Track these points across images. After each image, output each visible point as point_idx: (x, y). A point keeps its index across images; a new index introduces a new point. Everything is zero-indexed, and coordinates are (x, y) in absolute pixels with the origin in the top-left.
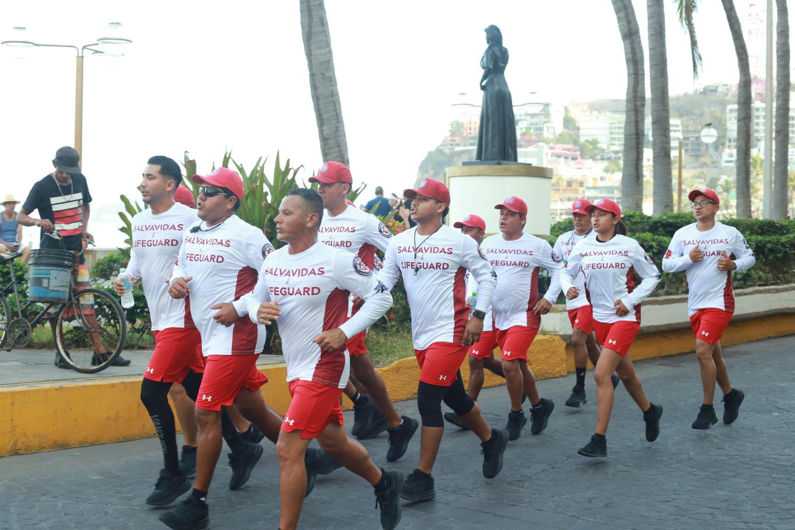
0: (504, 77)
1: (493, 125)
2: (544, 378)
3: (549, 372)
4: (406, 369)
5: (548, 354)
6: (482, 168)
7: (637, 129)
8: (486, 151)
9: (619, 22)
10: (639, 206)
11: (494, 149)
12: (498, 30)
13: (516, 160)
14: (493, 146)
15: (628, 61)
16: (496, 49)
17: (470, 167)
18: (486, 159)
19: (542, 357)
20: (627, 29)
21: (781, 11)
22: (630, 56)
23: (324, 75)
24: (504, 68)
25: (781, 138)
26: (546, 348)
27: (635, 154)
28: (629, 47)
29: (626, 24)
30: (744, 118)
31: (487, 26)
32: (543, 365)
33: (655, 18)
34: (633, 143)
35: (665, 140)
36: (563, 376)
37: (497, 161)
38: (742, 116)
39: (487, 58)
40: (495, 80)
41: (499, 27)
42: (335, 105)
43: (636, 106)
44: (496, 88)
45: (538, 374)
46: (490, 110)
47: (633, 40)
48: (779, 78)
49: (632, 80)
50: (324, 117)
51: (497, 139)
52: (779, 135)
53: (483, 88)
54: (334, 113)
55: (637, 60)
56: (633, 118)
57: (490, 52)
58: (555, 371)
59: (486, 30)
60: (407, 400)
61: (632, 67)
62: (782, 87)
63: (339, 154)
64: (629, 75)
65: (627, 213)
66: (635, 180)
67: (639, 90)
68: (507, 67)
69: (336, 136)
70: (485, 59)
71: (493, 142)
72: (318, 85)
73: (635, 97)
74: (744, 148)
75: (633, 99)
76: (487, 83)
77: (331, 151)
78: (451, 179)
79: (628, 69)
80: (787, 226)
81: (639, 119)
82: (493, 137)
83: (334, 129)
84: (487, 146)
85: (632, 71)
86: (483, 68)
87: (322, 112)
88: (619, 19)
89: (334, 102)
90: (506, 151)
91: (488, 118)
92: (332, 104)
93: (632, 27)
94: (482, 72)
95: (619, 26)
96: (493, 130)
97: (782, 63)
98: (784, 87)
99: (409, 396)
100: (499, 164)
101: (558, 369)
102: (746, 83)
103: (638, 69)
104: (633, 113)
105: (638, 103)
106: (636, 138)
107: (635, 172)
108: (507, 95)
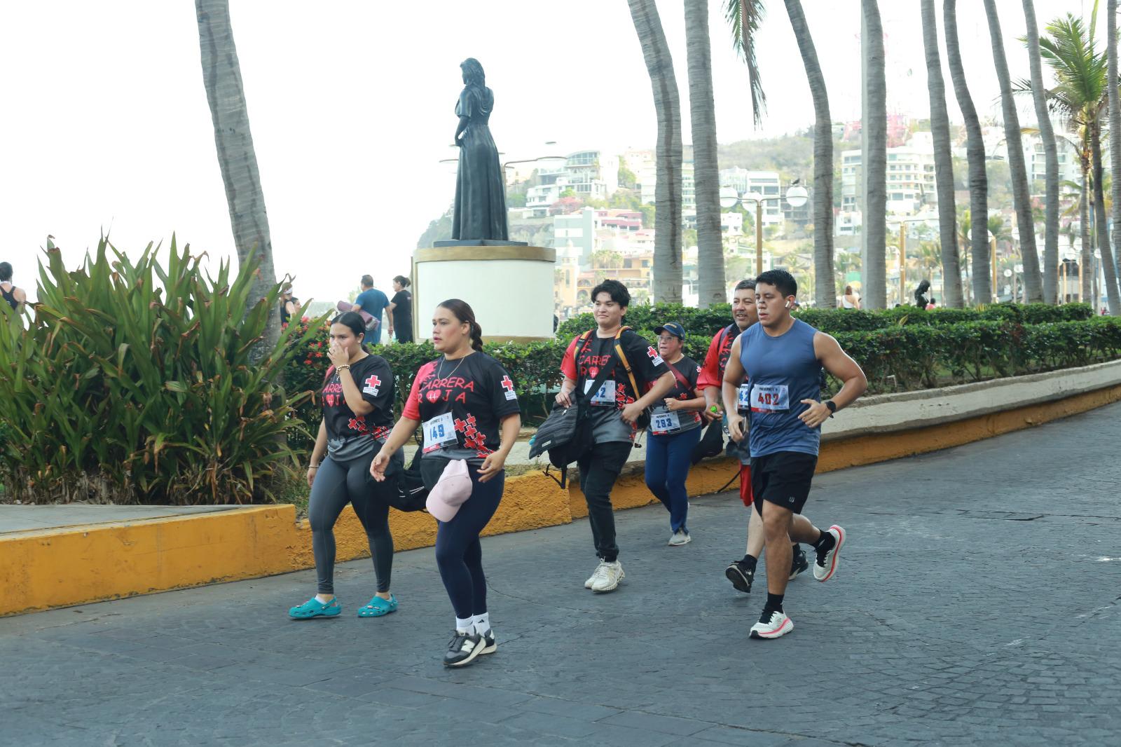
0: (487, 128)
1: (474, 192)
2: (540, 526)
3: (547, 518)
4: (349, 519)
5: (546, 495)
6: (459, 249)
7: (672, 193)
8: (465, 226)
9: (644, 52)
10: (677, 296)
11: (475, 225)
12: (478, 65)
13: (505, 238)
14: (474, 221)
15: (657, 103)
16: (476, 90)
17: (444, 248)
18: (465, 238)
19: (536, 499)
20: (655, 60)
21: (872, 30)
22: (660, 96)
23: (234, 131)
24: (488, 115)
25: (875, 200)
26: (541, 487)
27: (670, 226)
28: (658, 84)
29: (653, 54)
30: (823, 176)
31: (463, 60)
32: (539, 510)
33: (696, 45)
34: (667, 212)
35: (712, 207)
36: (566, 524)
37: (479, 241)
38: (820, 172)
39: (464, 103)
40: (476, 132)
41: (479, 61)
42: (249, 171)
43: (669, 163)
44: (477, 142)
45: (532, 521)
46: (469, 172)
47: (663, 75)
49: (664, 129)
50: (236, 187)
51: (479, 212)
52: (873, 196)
53: (459, 143)
54: (249, 181)
55: (669, 102)
56: (666, 179)
57: (467, 95)
58: (555, 517)
59: (461, 66)
60: (353, 560)
61: (663, 111)
62: (875, 133)
63: (257, 236)
64: (659, 122)
65: (660, 306)
66: (671, 261)
67: (673, 141)
68: (492, 115)
69: (252, 212)
70: (461, 104)
71: (474, 214)
72: (227, 145)
73: (668, 151)
74: (824, 215)
75: (665, 154)
76: (465, 136)
77: (246, 232)
78: (419, 265)
79: (658, 114)
80: (881, 318)
81: (674, 181)
82: (474, 207)
83: (250, 203)
84: (466, 221)
85: (663, 117)
86: (459, 116)
87: (232, 180)
88: (645, 47)
89: (248, 166)
90: (492, 227)
91: (466, 183)
92: (246, 169)
93: (662, 58)
94: (457, 121)
95: (645, 57)
96: (473, 199)
97: (875, 100)
98: (878, 133)
99: (355, 555)
100: (483, 244)
101: (559, 514)
102: (824, 130)
103: (671, 114)
104: (667, 172)
105: (673, 158)
106: (671, 205)
107: (671, 251)
108: (492, 152)
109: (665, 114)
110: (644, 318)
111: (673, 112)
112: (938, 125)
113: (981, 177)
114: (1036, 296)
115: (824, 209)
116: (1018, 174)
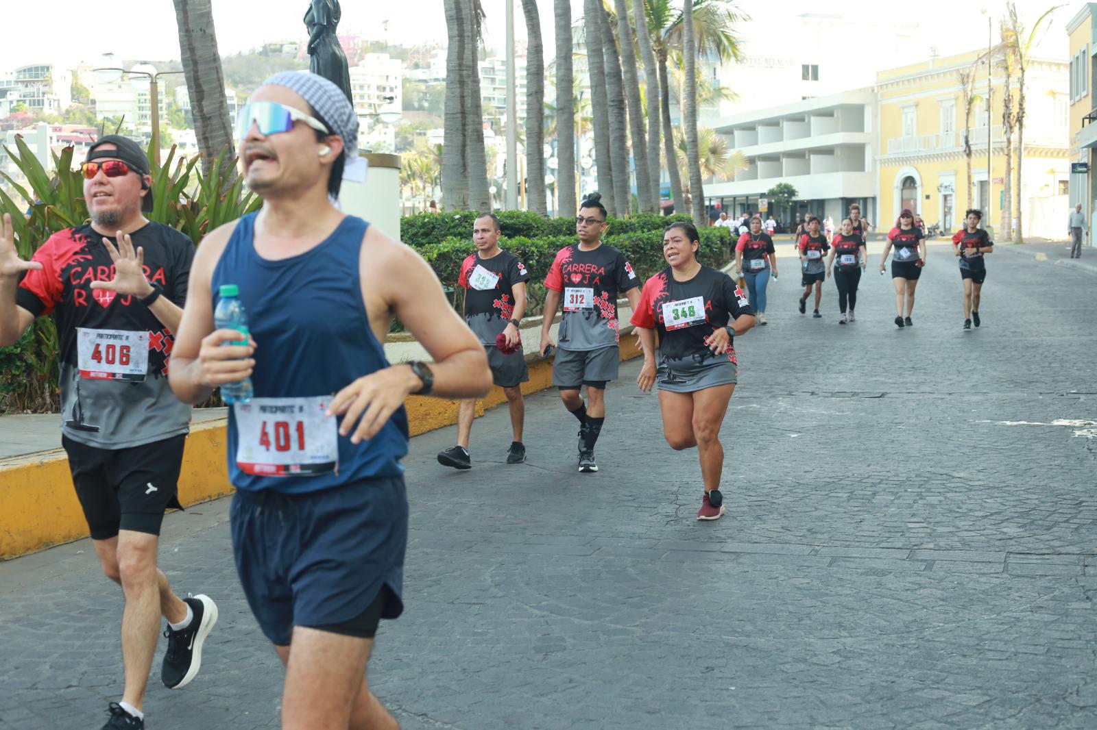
0: (337, 37)
7: (463, 106)
10: (466, 204)
22: (453, 12)
23: (204, 31)
24: (336, 24)
25: (565, 117)
27: (460, 137)
30: (536, 93)
34: (458, 124)
38: (532, 90)
39: (318, 12)
40: (327, 40)
42: (218, 72)
43: (461, 76)
44: (330, 52)
48: (560, 42)
49: (456, 44)
50: (205, 88)
52: (563, 113)
53: (312, 53)
54: (218, 83)
55: (462, 19)
56: (458, 91)
61: (456, 27)
62: (563, 54)
63: (225, 138)
64: (450, 38)
66: (461, 170)
67: (465, 56)
68: (339, 23)
69: (220, 115)
72: (196, 44)
73: (460, 65)
74: (536, 130)
75: (457, 68)
77: (214, 134)
79: (450, 29)
81: (465, 94)
83: (218, 105)
85: (456, 32)
87: (201, 81)
89: (217, 68)
92: (215, 71)
97: (563, 23)
98: (567, 53)
102: (536, 50)
103: (463, 30)
104: (458, 86)
105: (465, 72)
106: (462, 117)
107: (461, 161)
108: (344, 64)
109: (458, 30)
110: (452, 225)
111: (465, 28)
112: (594, 48)
113: (620, 98)
114: (649, 209)
115: (536, 124)
116: (634, 96)
